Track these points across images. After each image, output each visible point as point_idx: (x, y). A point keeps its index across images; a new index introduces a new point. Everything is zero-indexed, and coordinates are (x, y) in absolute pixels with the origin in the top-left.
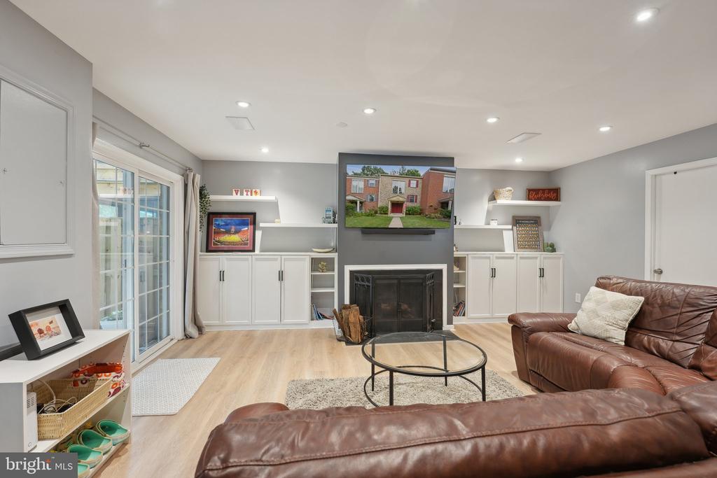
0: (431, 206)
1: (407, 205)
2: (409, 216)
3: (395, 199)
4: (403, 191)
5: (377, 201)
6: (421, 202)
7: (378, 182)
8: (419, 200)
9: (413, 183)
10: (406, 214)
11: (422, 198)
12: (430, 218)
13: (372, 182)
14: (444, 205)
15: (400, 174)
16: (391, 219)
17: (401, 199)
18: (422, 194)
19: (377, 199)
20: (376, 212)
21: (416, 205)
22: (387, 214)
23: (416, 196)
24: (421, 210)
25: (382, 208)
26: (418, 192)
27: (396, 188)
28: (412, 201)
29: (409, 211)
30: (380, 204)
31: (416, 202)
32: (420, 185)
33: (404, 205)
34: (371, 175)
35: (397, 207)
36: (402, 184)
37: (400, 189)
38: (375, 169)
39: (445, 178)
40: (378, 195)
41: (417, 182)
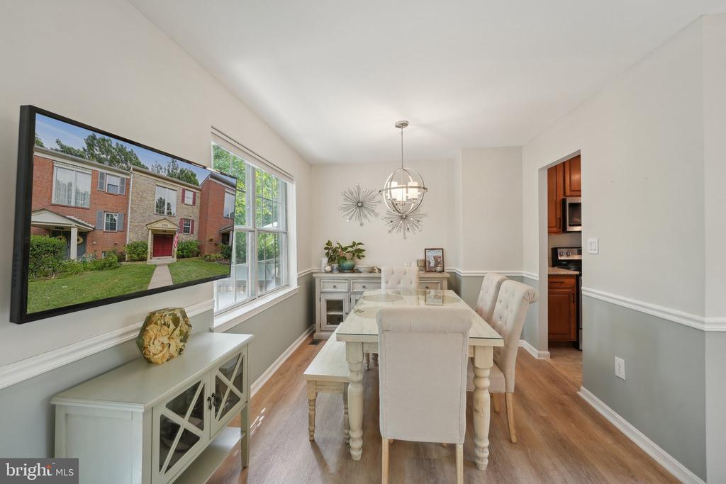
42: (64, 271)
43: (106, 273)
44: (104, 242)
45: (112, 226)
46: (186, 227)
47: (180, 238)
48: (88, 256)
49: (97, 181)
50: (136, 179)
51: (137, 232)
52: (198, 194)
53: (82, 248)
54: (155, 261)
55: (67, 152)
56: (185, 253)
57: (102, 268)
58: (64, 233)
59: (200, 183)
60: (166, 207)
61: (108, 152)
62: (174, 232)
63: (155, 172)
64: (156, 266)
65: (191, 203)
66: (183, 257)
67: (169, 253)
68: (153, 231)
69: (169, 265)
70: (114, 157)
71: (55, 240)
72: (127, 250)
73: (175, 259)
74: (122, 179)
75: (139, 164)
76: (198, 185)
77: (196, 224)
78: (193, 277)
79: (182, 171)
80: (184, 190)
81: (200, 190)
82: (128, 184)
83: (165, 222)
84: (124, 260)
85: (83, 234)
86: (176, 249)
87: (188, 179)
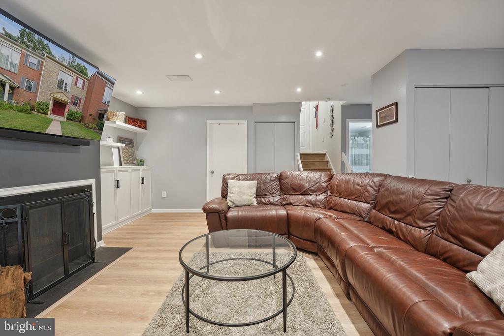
0: (91, 115)
1: (70, 107)
2: (70, 122)
3: (58, 96)
4: (69, 89)
5: (37, 93)
6: (84, 108)
7: (41, 64)
8: (82, 105)
9: (80, 82)
10: (67, 119)
11: (85, 103)
12: (88, 127)
13: (33, 60)
14: (101, 116)
15: (69, 65)
16: (49, 121)
17: (65, 99)
18: (86, 98)
19: (37, 89)
20: (32, 109)
21: (78, 110)
22: (46, 114)
23: (81, 99)
24: (82, 117)
25: (41, 105)
26: (82, 95)
27: (61, 82)
28: (75, 104)
29: (71, 115)
30: (40, 98)
31: (79, 106)
32: (86, 87)
33: (67, 108)
34: (33, 48)
35: (59, 107)
36: (69, 79)
37: (66, 84)
38: (40, 42)
39: (106, 88)
40: (38, 83)
41: (84, 81)
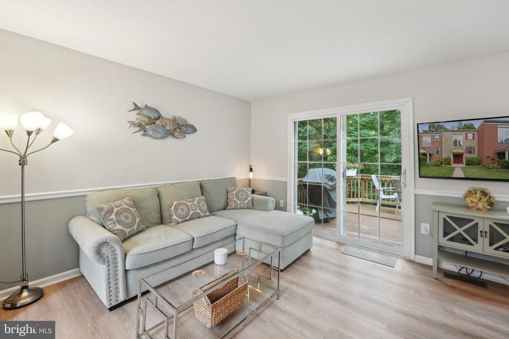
42: (427, 166)
43: (437, 168)
44: (436, 157)
45: (438, 152)
46: (470, 150)
47: (466, 156)
48: (432, 162)
49: (432, 137)
50: (445, 134)
51: (447, 154)
52: (476, 133)
53: (430, 159)
54: (455, 165)
55: (425, 132)
56: (470, 163)
57: (436, 166)
58: (425, 155)
59: (477, 128)
60: (458, 142)
61: (435, 128)
62: (463, 153)
63: (452, 130)
64: (455, 167)
65: (472, 139)
66: (469, 165)
67: (461, 162)
68: (453, 153)
69: (462, 168)
70: (436, 129)
71: (424, 157)
72: (443, 161)
73: (465, 166)
74: (440, 136)
75: (445, 128)
76: (475, 129)
77: (476, 149)
78: (476, 176)
79: (465, 125)
80: (467, 134)
81: (477, 131)
82: (442, 137)
83: (458, 149)
84: (442, 164)
85: (430, 155)
86: (465, 161)
87: (470, 128)
